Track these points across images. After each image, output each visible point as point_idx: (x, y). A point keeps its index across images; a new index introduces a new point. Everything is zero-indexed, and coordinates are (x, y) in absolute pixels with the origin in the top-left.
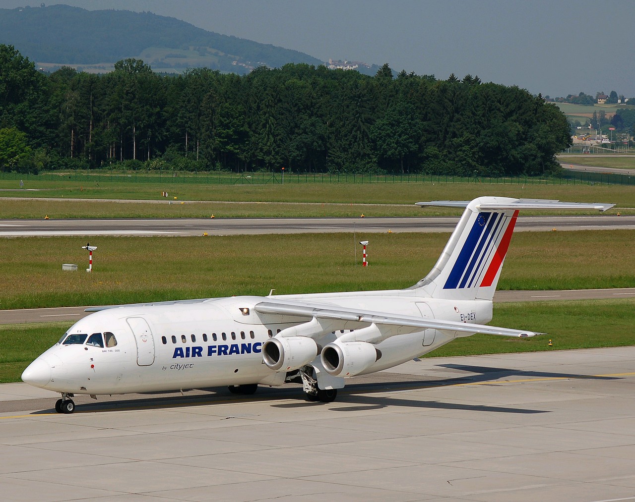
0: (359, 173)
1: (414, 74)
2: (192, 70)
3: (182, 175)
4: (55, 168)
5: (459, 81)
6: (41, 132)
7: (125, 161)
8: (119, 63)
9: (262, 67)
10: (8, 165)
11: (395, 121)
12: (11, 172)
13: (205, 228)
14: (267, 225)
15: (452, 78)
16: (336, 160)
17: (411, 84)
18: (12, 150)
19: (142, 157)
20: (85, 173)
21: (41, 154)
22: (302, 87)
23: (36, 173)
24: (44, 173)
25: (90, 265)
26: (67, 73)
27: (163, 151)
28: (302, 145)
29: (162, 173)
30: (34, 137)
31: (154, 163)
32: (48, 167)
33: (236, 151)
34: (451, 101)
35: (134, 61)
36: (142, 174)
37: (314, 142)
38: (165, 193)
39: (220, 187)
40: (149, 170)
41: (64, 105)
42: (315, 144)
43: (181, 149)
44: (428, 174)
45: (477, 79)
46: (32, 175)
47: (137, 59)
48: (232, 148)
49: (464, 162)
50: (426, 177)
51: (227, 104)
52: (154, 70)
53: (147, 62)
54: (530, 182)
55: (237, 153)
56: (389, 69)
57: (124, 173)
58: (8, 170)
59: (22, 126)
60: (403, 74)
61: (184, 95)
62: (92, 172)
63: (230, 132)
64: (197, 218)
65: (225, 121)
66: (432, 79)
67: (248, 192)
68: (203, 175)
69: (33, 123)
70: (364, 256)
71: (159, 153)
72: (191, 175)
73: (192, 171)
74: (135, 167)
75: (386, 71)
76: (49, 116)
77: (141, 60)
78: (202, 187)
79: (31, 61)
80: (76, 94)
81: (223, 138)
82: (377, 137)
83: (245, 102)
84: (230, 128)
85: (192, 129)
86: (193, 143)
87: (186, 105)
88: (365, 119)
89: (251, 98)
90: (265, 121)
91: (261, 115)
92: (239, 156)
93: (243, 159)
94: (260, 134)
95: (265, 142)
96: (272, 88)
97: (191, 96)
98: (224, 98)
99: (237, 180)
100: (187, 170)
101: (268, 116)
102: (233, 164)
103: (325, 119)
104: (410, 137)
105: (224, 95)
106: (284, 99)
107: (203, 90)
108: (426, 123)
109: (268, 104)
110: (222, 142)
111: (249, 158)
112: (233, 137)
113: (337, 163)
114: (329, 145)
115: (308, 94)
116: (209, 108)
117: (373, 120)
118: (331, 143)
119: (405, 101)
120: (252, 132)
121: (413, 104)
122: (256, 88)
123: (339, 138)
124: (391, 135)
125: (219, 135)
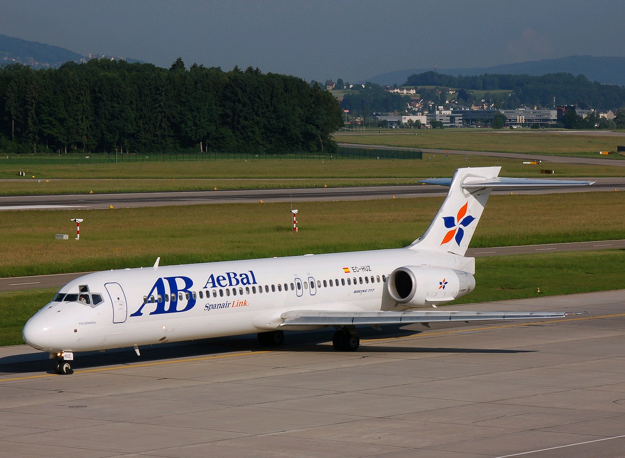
1: (203, 67)
3: (13, 157)
5: (242, 72)
9: (70, 62)
11: (195, 107)
14: (144, 199)
15: (236, 69)
16: (143, 141)
17: (207, 75)
22: (114, 79)
25: (78, 235)
28: (115, 129)
33: (56, 135)
34: (241, 88)
37: (124, 126)
38: (22, 173)
42: (126, 128)
43: (9, 134)
44: (223, 152)
45: (257, 69)
48: (53, 133)
49: (254, 142)
51: (48, 95)
54: (310, 158)
55: (58, 137)
56: (182, 62)
60: (194, 66)
61: (10, 87)
63: (51, 119)
65: (47, 109)
66: (218, 69)
67: (92, 171)
70: (295, 222)
75: (179, 64)
81: (45, 124)
82: (180, 121)
83: (63, 93)
84: (50, 115)
85: (17, 117)
86: (19, 130)
87: (11, 96)
88: (169, 106)
89: (69, 89)
90: (81, 109)
91: (78, 104)
92: (59, 140)
93: (64, 142)
94: (77, 120)
95: (82, 127)
96: (87, 80)
97: (16, 88)
98: (46, 89)
99: (77, 160)
100: (14, 152)
101: (84, 104)
102: (55, 147)
103: (134, 106)
104: (207, 121)
105: (45, 87)
106: (97, 89)
107: (27, 83)
108: (221, 108)
109: (83, 95)
110: (44, 128)
111: (68, 140)
112: (53, 123)
113: (145, 144)
114: (137, 129)
115: (118, 85)
116: (33, 98)
117: (175, 106)
118: (140, 127)
119: (202, 90)
120: (71, 119)
121: (209, 91)
122: (73, 80)
123: (146, 123)
124: (191, 119)
125: (41, 122)
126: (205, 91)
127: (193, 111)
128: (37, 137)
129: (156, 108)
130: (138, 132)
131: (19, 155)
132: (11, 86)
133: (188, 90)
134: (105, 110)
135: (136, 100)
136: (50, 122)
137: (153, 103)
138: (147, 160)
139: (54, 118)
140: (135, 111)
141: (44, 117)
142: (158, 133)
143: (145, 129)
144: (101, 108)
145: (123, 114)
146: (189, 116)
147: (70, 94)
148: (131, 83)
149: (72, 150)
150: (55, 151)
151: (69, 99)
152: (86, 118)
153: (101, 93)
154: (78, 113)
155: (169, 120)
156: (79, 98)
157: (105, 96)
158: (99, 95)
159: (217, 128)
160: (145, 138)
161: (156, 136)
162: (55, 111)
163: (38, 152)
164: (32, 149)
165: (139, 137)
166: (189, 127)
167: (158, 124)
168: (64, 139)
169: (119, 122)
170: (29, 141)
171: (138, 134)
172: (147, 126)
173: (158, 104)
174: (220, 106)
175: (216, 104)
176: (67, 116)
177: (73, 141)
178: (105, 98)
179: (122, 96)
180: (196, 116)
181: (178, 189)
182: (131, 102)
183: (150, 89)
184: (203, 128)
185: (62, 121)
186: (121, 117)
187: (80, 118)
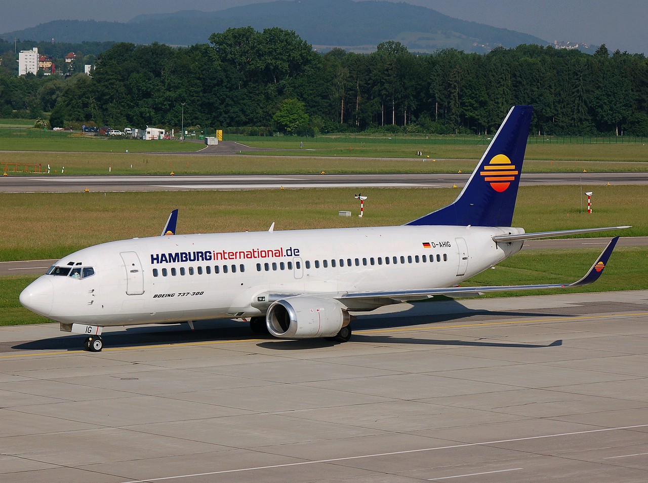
0: (580, 136)
1: (627, 53)
2: (441, 50)
3: (434, 137)
4: (328, 132)
6: (316, 102)
7: (386, 126)
8: (381, 44)
9: (499, 47)
10: (290, 129)
11: (611, 92)
12: (292, 135)
13: (453, 181)
16: (561, 124)
17: (624, 61)
18: (294, 117)
19: (400, 122)
20: (353, 136)
21: (318, 120)
22: (534, 64)
23: (313, 136)
24: (319, 136)
25: (362, 212)
26: (338, 53)
27: (417, 117)
29: (416, 135)
30: (312, 107)
31: (409, 128)
32: (324, 131)
33: (477, 117)
35: (393, 43)
36: (401, 137)
37: (542, 109)
38: (420, 153)
39: (465, 147)
40: (406, 133)
41: (336, 80)
42: (544, 111)
43: (432, 116)
44: (638, 136)
46: (309, 138)
47: (396, 41)
48: (474, 115)
50: (638, 139)
51: (471, 78)
52: (410, 51)
53: (404, 43)
55: (478, 119)
56: (606, 49)
57: (385, 135)
58: (291, 133)
59: (301, 97)
60: (618, 53)
61: (435, 71)
62: (358, 135)
63: (473, 102)
64: (448, 173)
65: (469, 92)
66: (641, 56)
68: (450, 137)
69: (311, 94)
70: (589, 204)
71: (413, 118)
72: (440, 137)
73: (441, 134)
74: (393, 131)
75: (603, 50)
76: (324, 89)
77: (398, 43)
78: (450, 147)
79: (309, 43)
80: (346, 71)
81: (467, 106)
82: (596, 106)
83: (485, 76)
84: (472, 98)
85: (441, 99)
86: (442, 111)
87: (436, 79)
88: (586, 91)
89: (490, 73)
90: (502, 92)
91: (499, 87)
92: (480, 122)
93: (484, 124)
94: (498, 103)
95: (502, 110)
96: (508, 65)
97: (440, 72)
98: (469, 73)
99: (479, 141)
100: (437, 133)
101: (505, 88)
102: (475, 128)
103: (552, 90)
104: (623, 106)
105: (468, 71)
106: (518, 74)
107: (451, 67)
108: (636, 94)
109: (504, 79)
110: (466, 110)
111: (488, 122)
112: (475, 106)
113: (562, 127)
114: (556, 113)
115: (538, 70)
116: (456, 82)
117: (592, 91)
118: (557, 111)
119: (619, 75)
120: (491, 102)
121: (626, 77)
122: (495, 64)
123: (564, 107)
124: (608, 103)
125: (463, 104)
126: (622, 77)
127: (610, 96)
128: (459, 119)
129: (573, 93)
130: (555, 115)
131: (441, 136)
132: (436, 69)
133: (605, 75)
134: (524, 94)
135: (555, 85)
136: (471, 105)
137: (572, 88)
138: (547, 142)
139: (475, 101)
140: (553, 95)
141: (465, 99)
142: (575, 116)
143: (563, 113)
144: (521, 92)
145: (542, 98)
146: (605, 101)
147: (492, 79)
148: (550, 69)
149: (492, 131)
150: (476, 132)
151: (491, 82)
152: (506, 101)
153: (521, 78)
154: (498, 96)
155: (586, 104)
156: (500, 82)
157: (524, 80)
158: (519, 79)
159: (633, 113)
160: (562, 121)
161: (573, 119)
162: (476, 94)
163: (460, 133)
164: (454, 130)
165: (557, 120)
166: (605, 111)
167: (576, 108)
168: (484, 121)
169: (537, 105)
170: (451, 122)
171: (557, 117)
172: (564, 110)
173: (576, 89)
174: (637, 91)
175: (632, 89)
176: (488, 99)
177: (493, 123)
178: (525, 83)
179: (541, 80)
180: (612, 101)
181: (549, 171)
182: (550, 87)
183: (569, 74)
184: (619, 113)
185: (483, 104)
186: (540, 101)
187: (500, 101)
